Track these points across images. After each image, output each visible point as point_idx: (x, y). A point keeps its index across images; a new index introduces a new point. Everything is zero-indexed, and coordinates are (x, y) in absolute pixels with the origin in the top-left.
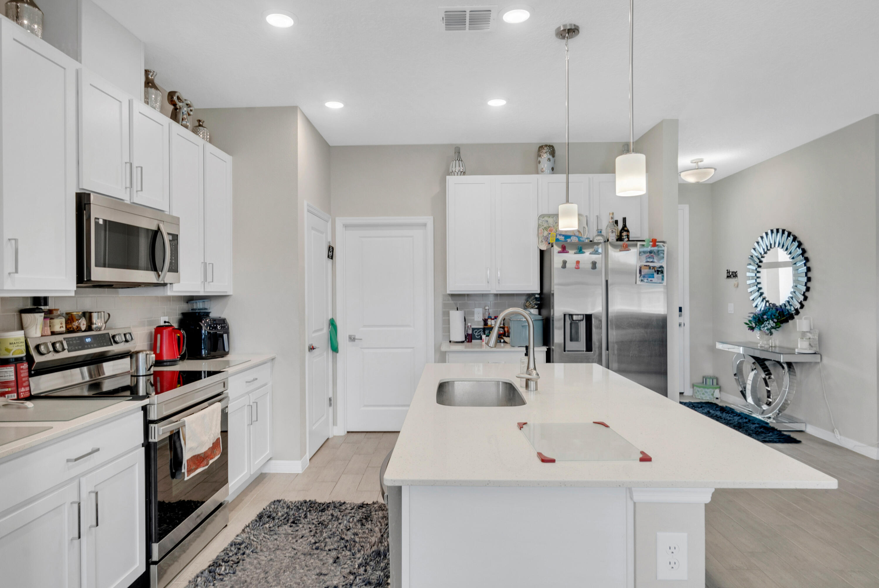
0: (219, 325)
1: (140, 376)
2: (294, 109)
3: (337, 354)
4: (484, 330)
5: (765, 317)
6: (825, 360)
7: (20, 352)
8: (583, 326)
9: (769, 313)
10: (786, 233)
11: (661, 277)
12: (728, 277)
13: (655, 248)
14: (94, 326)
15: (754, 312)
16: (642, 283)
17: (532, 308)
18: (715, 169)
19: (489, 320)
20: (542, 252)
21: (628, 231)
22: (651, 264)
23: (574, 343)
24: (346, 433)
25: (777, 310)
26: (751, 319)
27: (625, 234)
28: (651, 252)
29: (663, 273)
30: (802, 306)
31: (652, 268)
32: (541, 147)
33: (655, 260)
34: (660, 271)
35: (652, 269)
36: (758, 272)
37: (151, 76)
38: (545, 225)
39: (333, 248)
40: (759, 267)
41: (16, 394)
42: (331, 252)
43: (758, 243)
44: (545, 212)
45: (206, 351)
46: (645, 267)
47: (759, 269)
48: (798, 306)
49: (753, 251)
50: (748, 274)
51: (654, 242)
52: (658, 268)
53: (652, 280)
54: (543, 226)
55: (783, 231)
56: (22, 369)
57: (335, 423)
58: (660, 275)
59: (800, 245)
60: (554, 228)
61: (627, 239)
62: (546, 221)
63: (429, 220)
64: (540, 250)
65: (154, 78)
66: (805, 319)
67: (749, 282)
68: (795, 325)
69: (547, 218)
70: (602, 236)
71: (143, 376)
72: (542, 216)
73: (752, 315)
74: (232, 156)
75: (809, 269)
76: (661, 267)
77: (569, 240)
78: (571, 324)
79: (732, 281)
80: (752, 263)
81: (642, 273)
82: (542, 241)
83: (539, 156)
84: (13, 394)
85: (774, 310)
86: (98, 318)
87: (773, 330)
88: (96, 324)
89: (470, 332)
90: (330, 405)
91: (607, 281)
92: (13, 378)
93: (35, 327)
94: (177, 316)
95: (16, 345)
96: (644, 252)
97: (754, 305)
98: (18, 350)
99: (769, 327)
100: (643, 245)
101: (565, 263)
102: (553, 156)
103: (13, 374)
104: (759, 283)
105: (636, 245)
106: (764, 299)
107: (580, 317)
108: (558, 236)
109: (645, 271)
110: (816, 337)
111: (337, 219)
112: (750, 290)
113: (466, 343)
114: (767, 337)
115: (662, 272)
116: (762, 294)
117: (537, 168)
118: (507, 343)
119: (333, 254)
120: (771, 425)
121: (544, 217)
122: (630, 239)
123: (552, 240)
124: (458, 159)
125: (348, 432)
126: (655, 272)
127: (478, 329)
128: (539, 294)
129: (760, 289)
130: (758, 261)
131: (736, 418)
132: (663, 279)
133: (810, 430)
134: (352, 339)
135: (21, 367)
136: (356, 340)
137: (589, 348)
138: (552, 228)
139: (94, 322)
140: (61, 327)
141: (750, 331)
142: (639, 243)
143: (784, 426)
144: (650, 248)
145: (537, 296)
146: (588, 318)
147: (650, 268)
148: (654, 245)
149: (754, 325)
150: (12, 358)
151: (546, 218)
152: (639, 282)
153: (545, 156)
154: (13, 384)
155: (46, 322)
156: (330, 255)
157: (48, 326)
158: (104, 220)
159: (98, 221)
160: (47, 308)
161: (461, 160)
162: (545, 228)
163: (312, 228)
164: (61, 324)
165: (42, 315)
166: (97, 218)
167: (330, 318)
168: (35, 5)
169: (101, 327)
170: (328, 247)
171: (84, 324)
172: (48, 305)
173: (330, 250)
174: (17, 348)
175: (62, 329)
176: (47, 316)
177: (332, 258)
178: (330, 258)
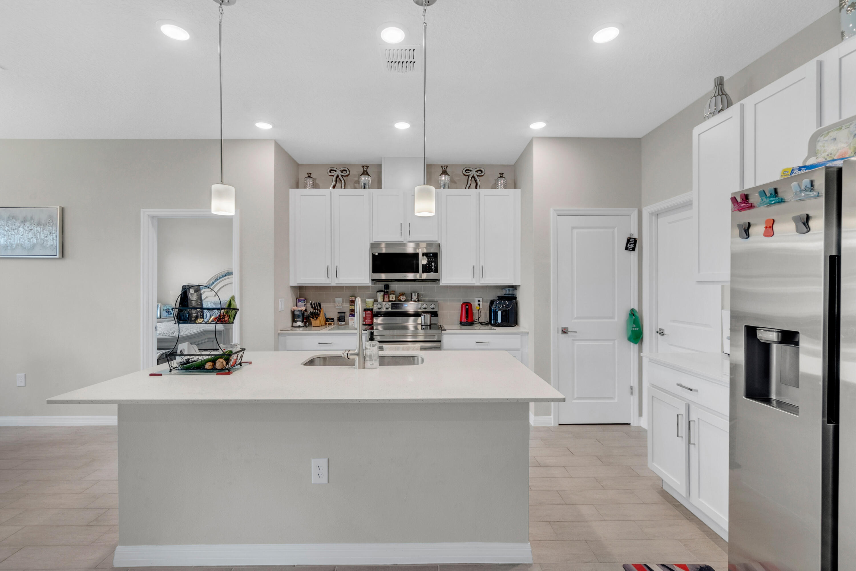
14: (413, 299)
56: (367, 313)
60: (850, 148)
65: (446, 169)
69: (836, 132)
74: (520, 189)
86: (414, 296)
90: (632, 393)
92: (365, 316)
93: (379, 298)
103: (365, 314)
111: (643, 210)
124: (717, 94)
134: (662, 333)
138: (845, 150)
140: (392, 299)
150: (366, 309)
154: (365, 318)
155: (386, 296)
156: (629, 247)
157: (387, 298)
158: (378, 253)
159: (374, 254)
160: (387, 290)
161: (723, 94)
162: (830, 156)
163: (573, 228)
164: (392, 297)
165: (382, 293)
166: (374, 253)
167: (631, 308)
168: (368, 174)
169: (416, 300)
170: (628, 239)
171: (403, 298)
172: (388, 289)
173: (630, 242)
174: (368, 305)
175: (392, 300)
176: (386, 294)
177: (634, 249)
178: (629, 250)
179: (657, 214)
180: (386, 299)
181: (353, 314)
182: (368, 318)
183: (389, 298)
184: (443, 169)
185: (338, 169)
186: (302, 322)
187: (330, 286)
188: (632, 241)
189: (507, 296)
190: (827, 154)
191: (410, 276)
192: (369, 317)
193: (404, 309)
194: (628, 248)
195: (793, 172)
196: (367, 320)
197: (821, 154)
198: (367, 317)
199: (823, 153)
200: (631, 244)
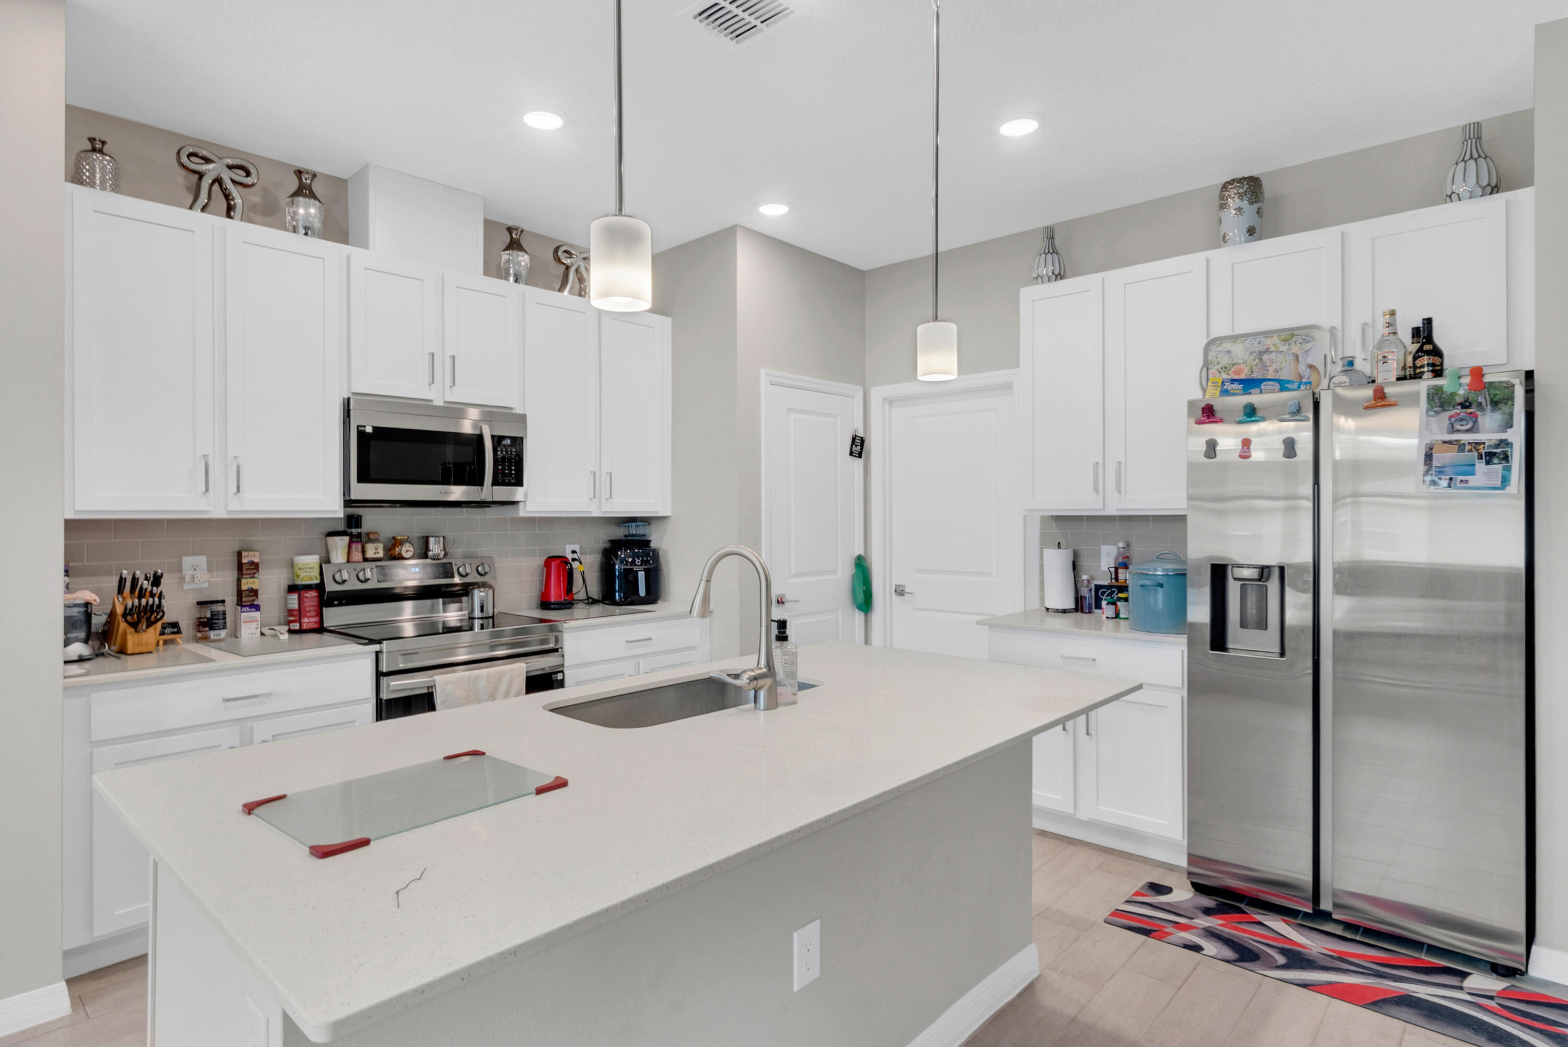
0: (638, 558)
1: (475, 618)
3: (871, 615)
7: (308, 578)
8: (1273, 594)
11: (1500, 471)
13: (1480, 395)
14: (430, 553)
16: (1432, 490)
19: (1121, 570)
21: (1436, 352)
22: (1467, 438)
23: (1249, 633)
27: (1424, 360)
28: (1465, 405)
29: (1507, 461)
31: (1468, 447)
33: (1482, 426)
34: (1494, 454)
35: (1470, 451)
37: (516, 235)
38: (1225, 361)
39: (862, 439)
41: (298, 624)
42: (858, 447)
44: (1225, 332)
45: (622, 595)
46: (1446, 445)
52: (1489, 446)
53: (1467, 481)
54: (1218, 363)
56: (306, 597)
60: (1246, 366)
62: (1226, 352)
65: (520, 236)
69: (1230, 344)
71: (478, 618)
72: (1217, 341)
74: (670, 316)
76: (1500, 443)
78: (1243, 588)
81: (1435, 463)
83: (1223, 206)
84: (295, 624)
86: (435, 543)
88: (432, 551)
92: (296, 606)
93: (335, 552)
94: (601, 545)
95: (304, 571)
96: (1446, 407)
98: (307, 576)
101: (1212, 445)
102: (1257, 201)
103: (297, 600)
108: (1227, 384)
109: (1444, 456)
111: (875, 390)
113: (1075, 615)
115: (1506, 458)
119: (862, 449)
121: (1222, 343)
124: (1051, 251)
126: (1480, 457)
127: (1099, 587)
132: (1505, 478)
134: (900, 591)
135: (305, 595)
136: (906, 594)
138: (1241, 366)
139: (431, 548)
140: (375, 553)
144: (1462, 396)
147: (1462, 447)
148: (1477, 386)
150: (301, 585)
152: (1420, 488)
153: (1235, 204)
154: (296, 613)
155: (354, 546)
156: (855, 450)
157: (356, 550)
158: (374, 428)
159: (363, 428)
160: (359, 530)
161: (1054, 252)
162: (1224, 369)
163: (790, 410)
164: (376, 549)
165: (346, 539)
166: (361, 426)
167: (856, 555)
168: (313, 196)
169: (439, 555)
170: (853, 437)
171: (407, 551)
172: (361, 527)
173: (856, 443)
174: (307, 574)
175: (377, 556)
176: (354, 539)
177: (860, 456)
178: (855, 456)
179: (891, 402)
180: (357, 556)
181: (253, 605)
182: (309, 612)
183: (364, 552)
184: (514, 236)
185: (220, 159)
186: (86, 641)
187: (211, 520)
188: (858, 441)
189: (632, 538)
190: (1221, 366)
191: (457, 492)
192: (312, 608)
193: (392, 581)
194: (853, 452)
195: (1224, 385)
196: (308, 617)
197: (1214, 366)
198: (308, 609)
199: (1217, 365)
200: (856, 446)
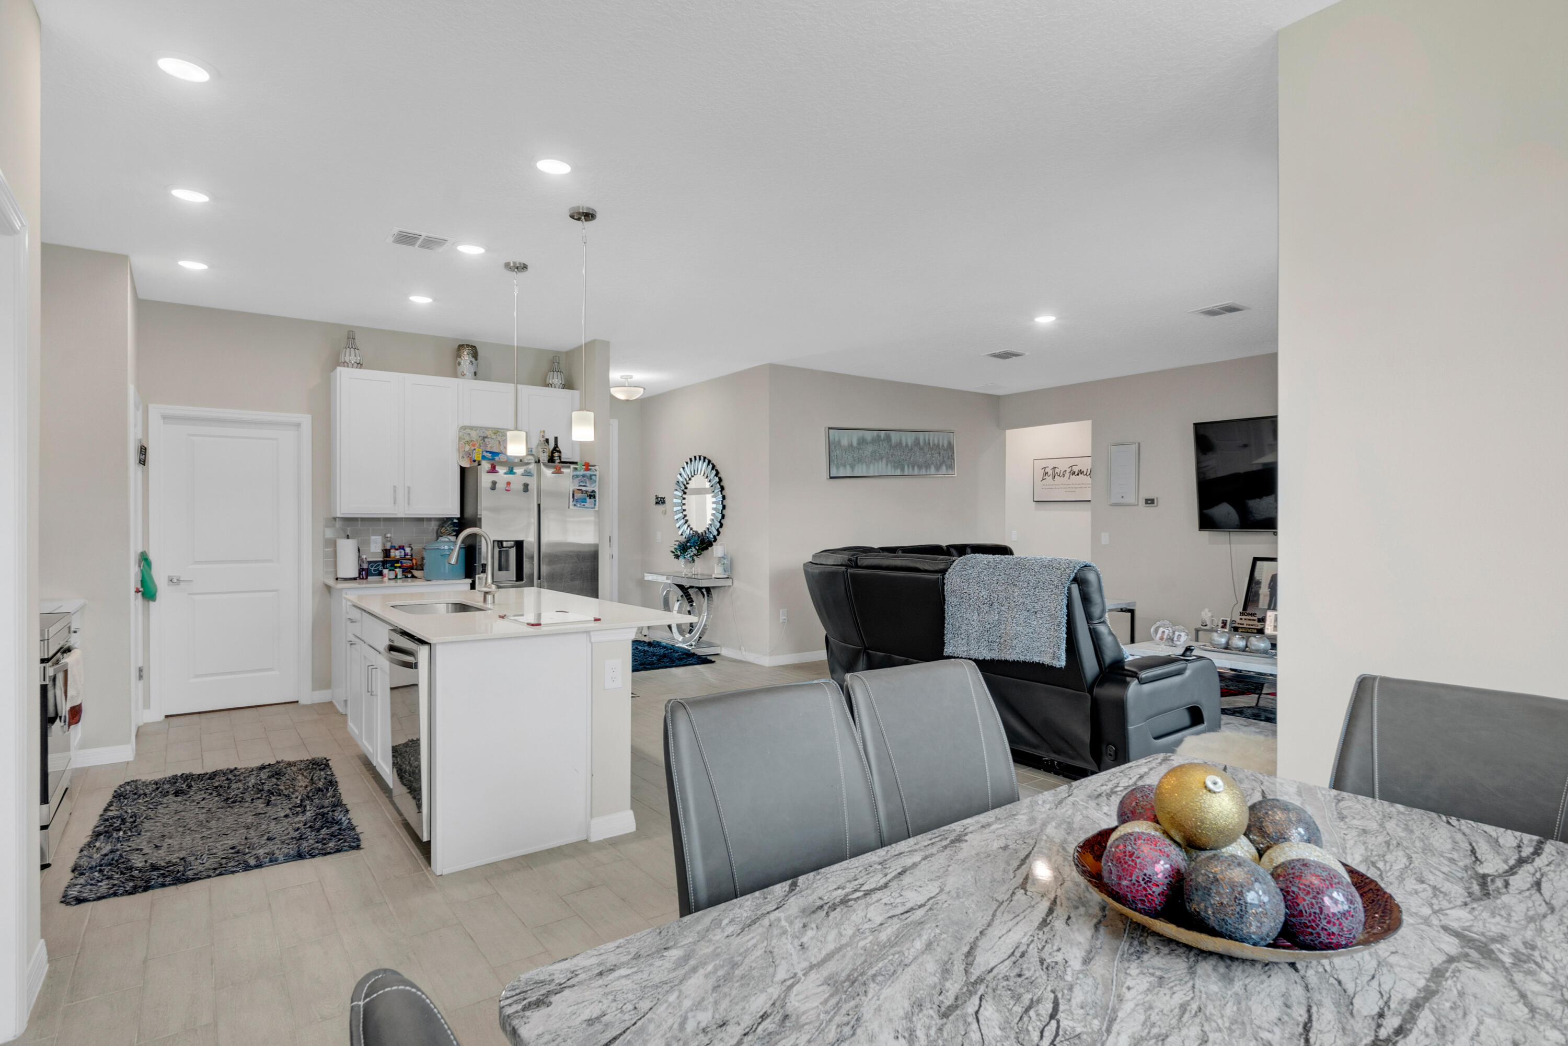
2: (121, 260)
3: (151, 603)
4: (384, 563)
5: (688, 544)
6: (736, 582)
8: (513, 553)
9: (692, 541)
10: (707, 461)
12: (657, 503)
13: (588, 473)
15: (679, 540)
16: (575, 508)
17: (449, 535)
18: (644, 389)
19: (392, 551)
20: (463, 470)
21: (559, 452)
22: (584, 489)
23: (503, 573)
24: (164, 717)
25: (699, 537)
26: (676, 547)
27: (556, 454)
28: (584, 476)
29: (595, 498)
30: (719, 533)
32: (461, 347)
33: (588, 485)
34: (592, 495)
35: (585, 493)
36: (684, 499)
38: (467, 438)
39: (145, 449)
40: (685, 493)
42: (143, 454)
43: (684, 468)
44: (467, 423)
46: (578, 491)
47: (684, 496)
48: (715, 533)
49: (679, 476)
50: (675, 501)
51: (587, 466)
52: (590, 492)
53: (584, 505)
54: (464, 439)
55: (705, 458)
57: (147, 705)
58: (592, 500)
59: (717, 474)
60: (477, 442)
61: (558, 461)
62: (470, 434)
63: (306, 420)
64: (461, 467)
66: (721, 545)
67: (675, 509)
68: (713, 550)
70: (532, 455)
72: (464, 428)
73: (677, 543)
75: (724, 497)
76: (593, 491)
77: (497, 458)
78: (500, 552)
79: (660, 508)
80: (678, 489)
81: (575, 498)
82: (463, 457)
83: (458, 356)
85: (696, 537)
87: (695, 557)
89: (365, 566)
90: (141, 677)
91: (539, 506)
96: (577, 476)
97: (680, 533)
99: (692, 554)
100: (576, 469)
101: (494, 483)
102: (476, 359)
104: (684, 510)
105: (569, 467)
106: (689, 526)
107: (510, 544)
108: (484, 453)
109: (578, 495)
110: (729, 563)
111: (151, 406)
112: (676, 517)
113: (358, 581)
114: (689, 564)
116: (687, 521)
117: (455, 369)
118: (416, 577)
119: (145, 457)
120: (692, 651)
121: (466, 429)
122: (562, 460)
123: (477, 457)
124: (353, 346)
125: (167, 716)
126: (588, 496)
127: (375, 562)
128: (457, 519)
129: (685, 516)
130: (683, 488)
131: (662, 651)
132: (595, 505)
133: (724, 652)
134: (176, 581)
136: (181, 583)
137: (519, 577)
138: (475, 442)
141: (676, 560)
142: (572, 466)
143: (701, 651)
144: (582, 472)
145: (455, 521)
146: (519, 545)
147: (583, 492)
148: (587, 469)
149: (679, 553)
151: (468, 431)
152: (571, 507)
153: (466, 358)
179: (166, 418)
